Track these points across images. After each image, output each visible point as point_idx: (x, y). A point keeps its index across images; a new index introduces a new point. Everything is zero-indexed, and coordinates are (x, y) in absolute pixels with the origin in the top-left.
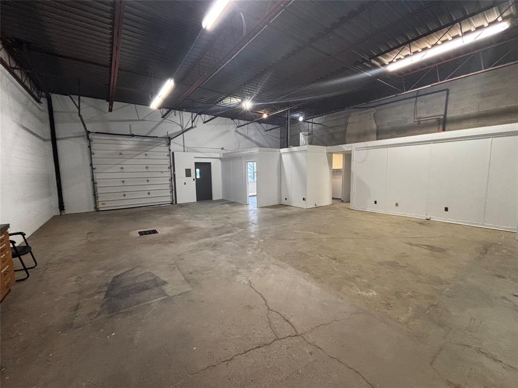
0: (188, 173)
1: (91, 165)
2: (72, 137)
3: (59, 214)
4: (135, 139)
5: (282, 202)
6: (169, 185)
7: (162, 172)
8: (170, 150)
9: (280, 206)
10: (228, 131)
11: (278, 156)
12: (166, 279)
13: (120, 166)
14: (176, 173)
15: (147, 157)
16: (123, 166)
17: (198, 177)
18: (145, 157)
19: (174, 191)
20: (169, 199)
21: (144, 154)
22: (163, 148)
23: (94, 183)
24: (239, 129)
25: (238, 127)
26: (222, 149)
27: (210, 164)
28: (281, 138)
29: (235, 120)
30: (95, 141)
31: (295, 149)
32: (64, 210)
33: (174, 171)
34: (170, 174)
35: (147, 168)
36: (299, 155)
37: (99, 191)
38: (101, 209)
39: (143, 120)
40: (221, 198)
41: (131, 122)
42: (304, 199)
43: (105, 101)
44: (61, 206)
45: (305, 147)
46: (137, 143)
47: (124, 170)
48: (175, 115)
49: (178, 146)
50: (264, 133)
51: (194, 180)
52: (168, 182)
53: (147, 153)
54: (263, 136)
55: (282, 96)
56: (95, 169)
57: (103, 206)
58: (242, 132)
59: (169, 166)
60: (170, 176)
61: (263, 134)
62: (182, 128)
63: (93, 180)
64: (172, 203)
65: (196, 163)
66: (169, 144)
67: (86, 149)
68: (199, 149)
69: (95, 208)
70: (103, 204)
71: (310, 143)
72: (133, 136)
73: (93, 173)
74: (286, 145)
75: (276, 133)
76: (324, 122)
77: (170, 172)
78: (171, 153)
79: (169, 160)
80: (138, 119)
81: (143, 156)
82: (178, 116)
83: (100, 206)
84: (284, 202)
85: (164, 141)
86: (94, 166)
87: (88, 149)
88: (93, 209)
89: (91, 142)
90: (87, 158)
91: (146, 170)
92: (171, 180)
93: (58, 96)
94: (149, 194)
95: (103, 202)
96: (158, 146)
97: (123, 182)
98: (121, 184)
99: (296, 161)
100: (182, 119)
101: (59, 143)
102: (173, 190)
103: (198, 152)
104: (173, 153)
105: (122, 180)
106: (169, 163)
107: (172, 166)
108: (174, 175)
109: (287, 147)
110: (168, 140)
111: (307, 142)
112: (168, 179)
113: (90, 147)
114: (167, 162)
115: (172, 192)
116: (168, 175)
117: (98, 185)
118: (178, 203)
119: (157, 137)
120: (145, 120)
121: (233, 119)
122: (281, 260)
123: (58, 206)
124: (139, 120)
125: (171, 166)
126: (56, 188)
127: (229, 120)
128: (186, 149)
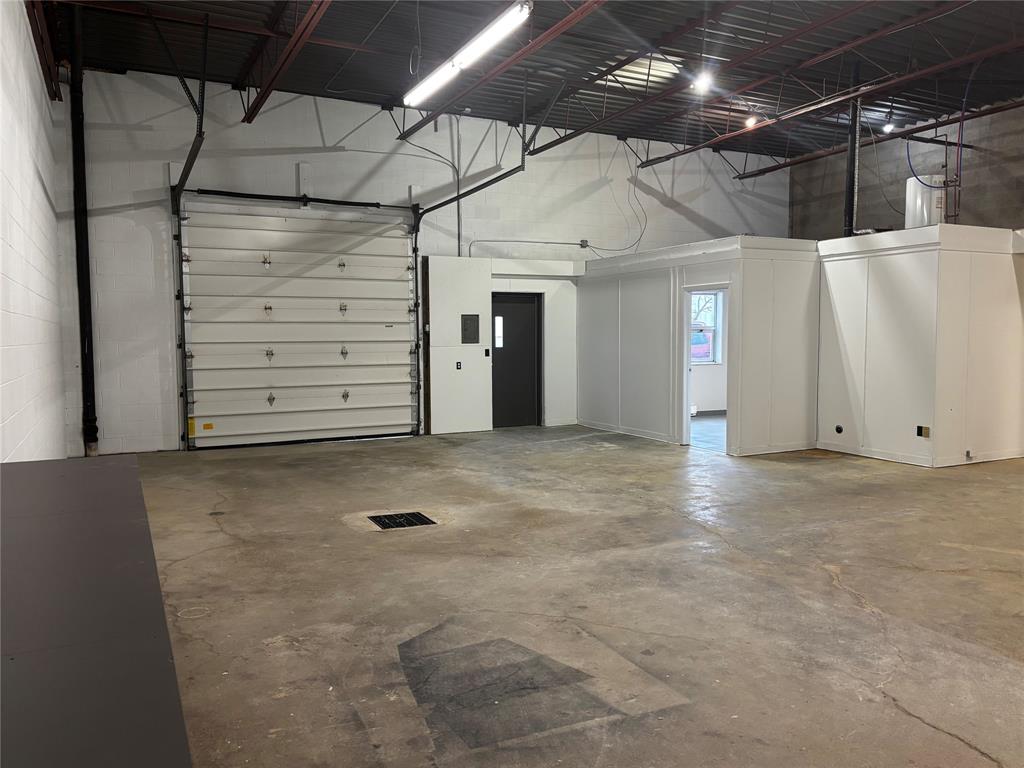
0: (470, 329)
1: (180, 296)
2: (130, 205)
3: (82, 453)
4: (307, 211)
5: (821, 440)
6: (408, 369)
7: (390, 325)
8: (415, 250)
9: (813, 454)
10: (604, 181)
11: (809, 268)
12: (577, 664)
13: (263, 302)
14: (433, 328)
15: (346, 272)
16: (271, 302)
17: (499, 343)
18: (337, 272)
19: (422, 391)
20: (405, 419)
21: (336, 261)
22: (395, 243)
23: (185, 357)
24: (644, 175)
25: (644, 165)
26: (584, 244)
27: (539, 297)
28: (792, 204)
29: (630, 141)
30: (195, 219)
31: (886, 239)
32: (96, 440)
33: (426, 321)
34: (414, 331)
35: (343, 309)
36: (905, 263)
37: (199, 381)
38: (199, 444)
39: (336, 148)
40: (573, 420)
41: (301, 157)
42: (920, 431)
43: (229, 87)
44: (90, 431)
45: (935, 232)
46: (314, 225)
47: (276, 316)
48: (436, 130)
49: (441, 234)
50: (733, 185)
51: (487, 353)
52: (407, 360)
53: (344, 258)
54: (728, 195)
55: (841, 44)
56: (189, 309)
57: (208, 433)
58: (655, 186)
59: (412, 302)
60: (413, 338)
61: (729, 188)
62: (457, 171)
63: (181, 345)
64: (415, 433)
65: (495, 295)
66: (414, 229)
67: (168, 244)
68: (505, 247)
69: (184, 437)
70: (208, 427)
71: (951, 218)
72: (304, 200)
73: (182, 321)
74: (843, 228)
75: (777, 185)
76: (989, 139)
77: (413, 325)
78: (419, 259)
79: (411, 285)
80: (321, 145)
81: (331, 269)
82: (444, 132)
83: (198, 431)
84: (828, 440)
85: (400, 220)
86: (187, 300)
87: (175, 242)
88: (175, 443)
89: (184, 222)
90: (168, 273)
91: (338, 316)
92: (414, 352)
93: (100, 75)
94: (345, 396)
95: (208, 421)
96: (379, 235)
97: (270, 354)
98: (265, 362)
99: (888, 287)
100: (456, 144)
101: (95, 225)
102: (418, 387)
103: (501, 255)
104: (425, 260)
105: (266, 347)
106: (412, 296)
107: (422, 306)
108: (427, 335)
109: (849, 233)
110: (410, 214)
111: (938, 213)
112: (408, 347)
113: (177, 237)
114: (407, 290)
115: (416, 393)
116: (408, 334)
117: (196, 364)
118: (433, 431)
119: (377, 205)
120: (343, 149)
121: (622, 137)
122: (957, 635)
123: (81, 425)
124: (325, 149)
125: (416, 305)
126: (79, 370)
127: (609, 142)
128: (465, 249)
